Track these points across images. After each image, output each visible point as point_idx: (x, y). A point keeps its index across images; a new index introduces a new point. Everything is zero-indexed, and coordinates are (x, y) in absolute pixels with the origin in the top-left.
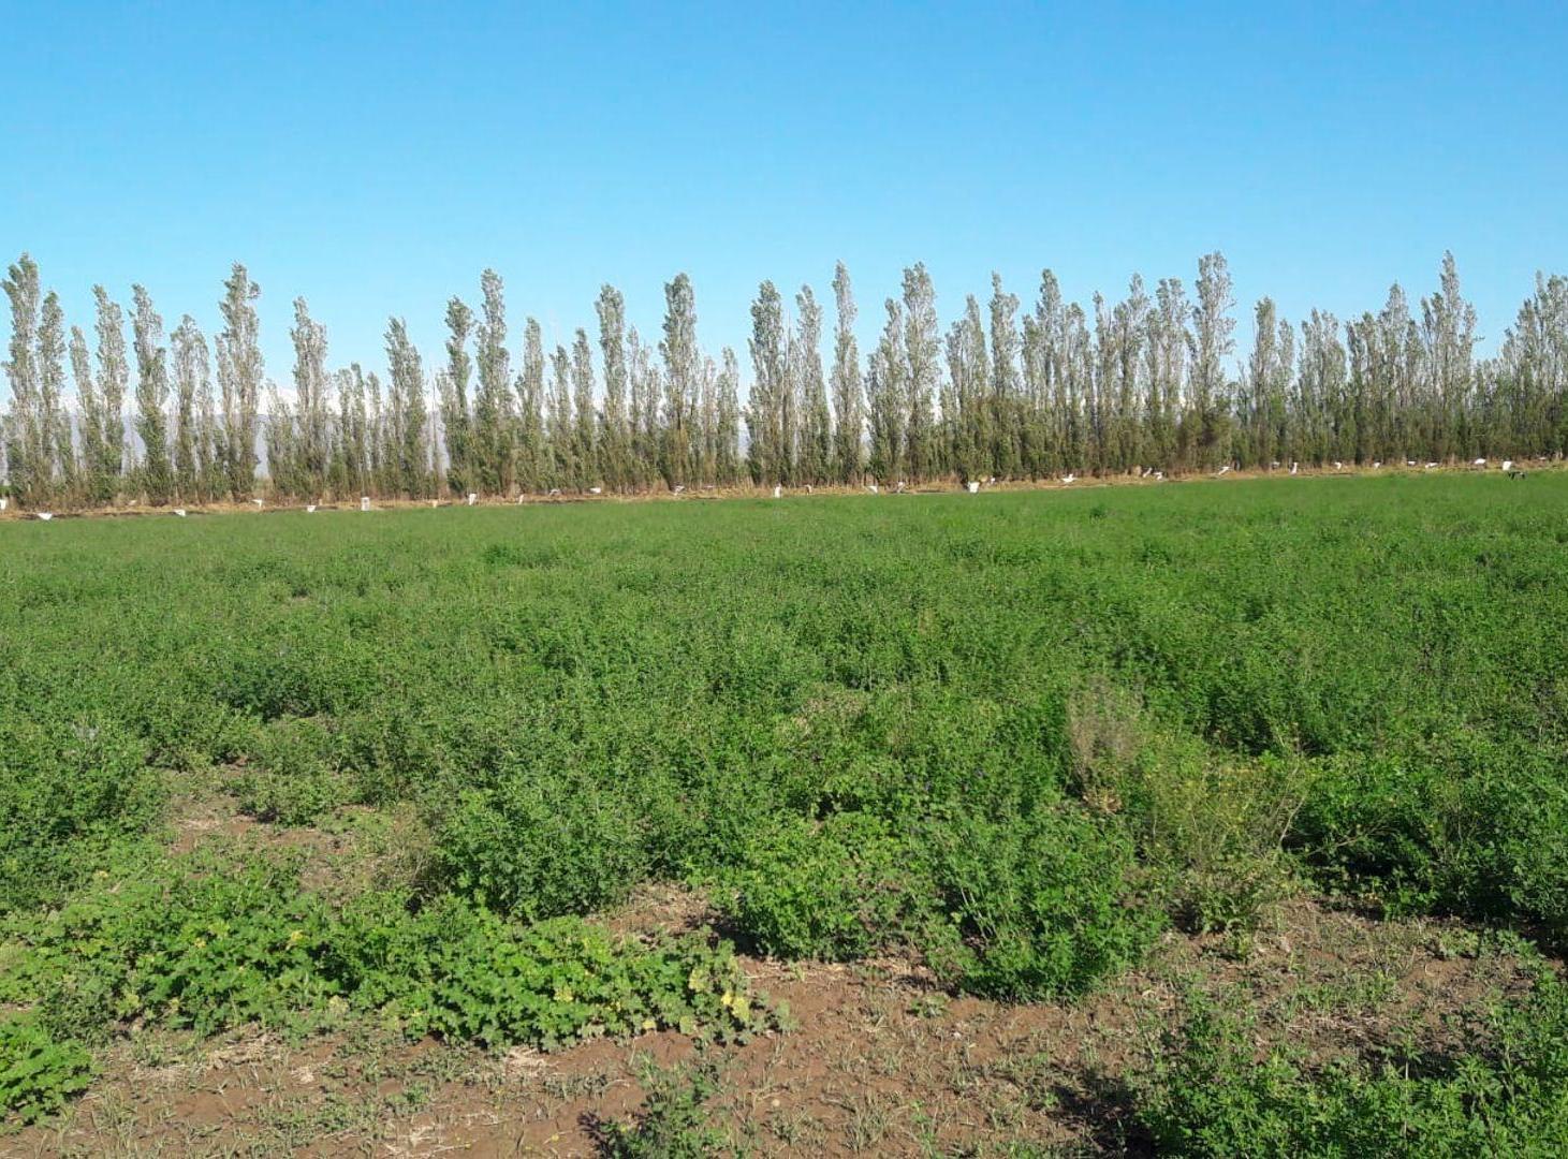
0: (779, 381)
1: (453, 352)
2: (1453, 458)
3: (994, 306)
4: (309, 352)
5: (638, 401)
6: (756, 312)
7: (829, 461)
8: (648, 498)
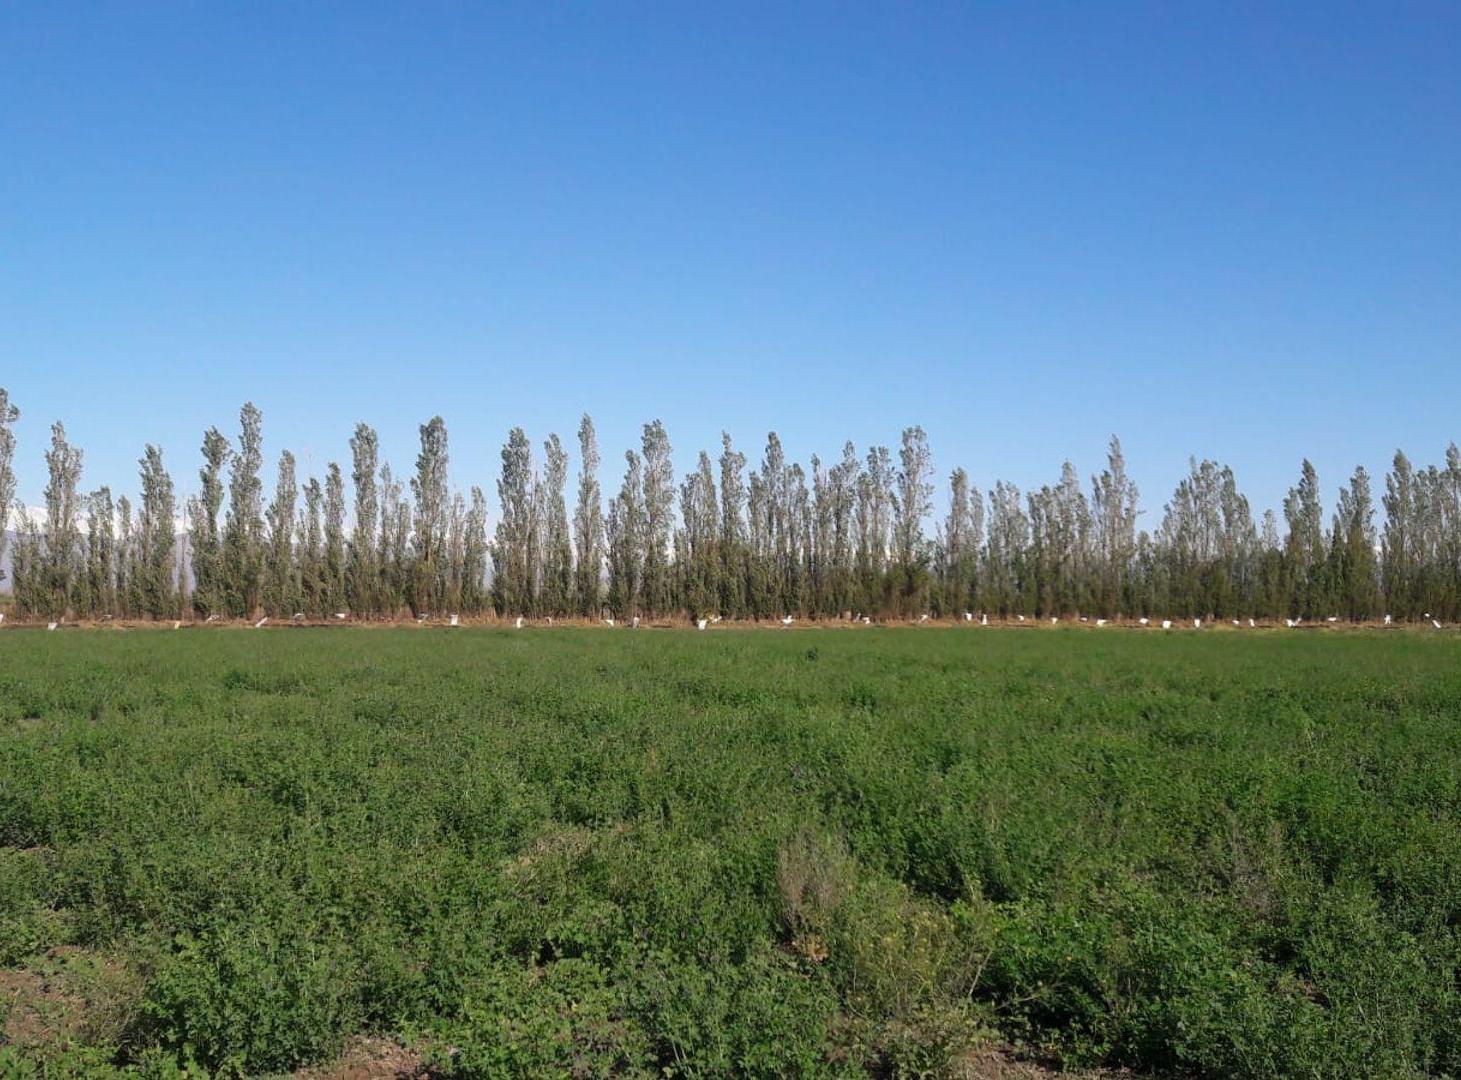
0: (524, 520)
1: (206, 480)
2: (1120, 615)
3: (723, 461)
4: (62, 474)
5: (388, 533)
6: (505, 455)
7: (569, 595)
8: (392, 625)
